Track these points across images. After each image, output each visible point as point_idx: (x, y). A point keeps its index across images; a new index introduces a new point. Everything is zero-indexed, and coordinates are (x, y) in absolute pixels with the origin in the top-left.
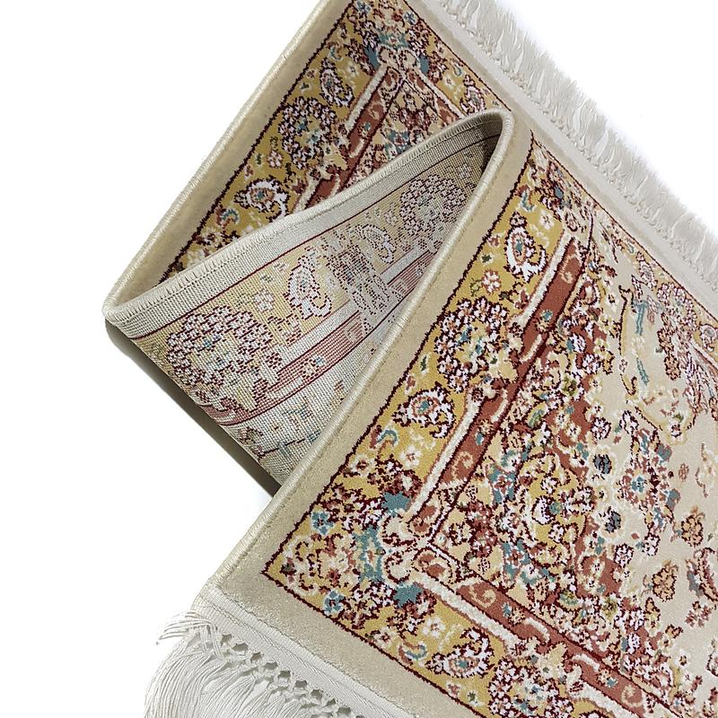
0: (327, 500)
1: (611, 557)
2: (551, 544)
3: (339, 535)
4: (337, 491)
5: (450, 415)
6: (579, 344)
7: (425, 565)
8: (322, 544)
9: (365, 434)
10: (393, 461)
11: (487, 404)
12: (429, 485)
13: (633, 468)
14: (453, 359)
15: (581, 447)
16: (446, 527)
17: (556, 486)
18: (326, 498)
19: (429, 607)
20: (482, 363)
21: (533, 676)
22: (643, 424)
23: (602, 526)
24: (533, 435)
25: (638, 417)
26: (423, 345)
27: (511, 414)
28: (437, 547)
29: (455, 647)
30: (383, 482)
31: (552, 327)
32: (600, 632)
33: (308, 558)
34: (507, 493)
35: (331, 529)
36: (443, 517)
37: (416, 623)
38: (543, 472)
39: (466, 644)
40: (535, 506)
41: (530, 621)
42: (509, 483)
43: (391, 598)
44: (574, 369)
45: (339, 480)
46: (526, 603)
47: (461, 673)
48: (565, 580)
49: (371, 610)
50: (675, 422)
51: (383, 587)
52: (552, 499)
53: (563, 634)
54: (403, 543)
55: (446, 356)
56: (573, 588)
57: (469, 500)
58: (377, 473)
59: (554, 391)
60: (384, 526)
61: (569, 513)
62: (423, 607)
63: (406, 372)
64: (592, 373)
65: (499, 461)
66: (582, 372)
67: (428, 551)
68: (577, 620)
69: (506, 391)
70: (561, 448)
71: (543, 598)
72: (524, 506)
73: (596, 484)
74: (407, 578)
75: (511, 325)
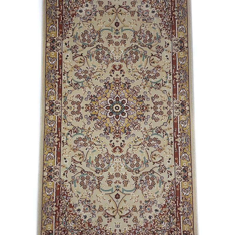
1: (88, 222)
2: (77, 226)
5: (51, 220)
6: (65, 197)
9: (41, 230)
10: (47, 230)
11: (56, 215)
12: (54, 230)
13: (84, 207)
15: (74, 210)
16: (60, 234)
17: (73, 218)
20: (52, 210)
22: (82, 200)
23: (84, 219)
24: (65, 214)
25: (81, 200)
26: (42, 214)
27: (60, 214)
31: (59, 198)
36: (58, 233)
38: (69, 218)
40: (71, 223)
42: (65, 223)
44: (66, 201)
48: (82, 230)
50: (89, 195)
52: (73, 220)
55: (46, 213)
56: (84, 230)
57: (61, 228)
58: (46, 233)
59: (65, 206)
61: (77, 220)
63: (42, 219)
64: (70, 199)
65: (62, 221)
66: (68, 200)
69: (57, 211)
70: (70, 213)
71: (80, 234)
72: (69, 224)
73: (79, 214)
75: (53, 202)
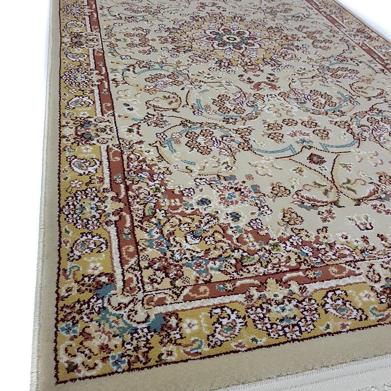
0: (63, 317)
1: (250, 229)
2: (212, 247)
3: (86, 327)
4: (65, 309)
5: (102, 240)
6: (145, 175)
7: (153, 303)
8: (81, 338)
9: (58, 277)
10: (86, 276)
11: (118, 223)
13: (221, 193)
14: (82, 220)
15: (185, 205)
16: (146, 280)
17: (189, 225)
18: (61, 316)
19: (177, 319)
20: (99, 211)
21: (273, 303)
22: (208, 177)
23: (231, 222)
24: (155, 217)
26: (59, 225)
27: (135, 218)
28: (151, 292)
29: (213, 325)
30: (89, 288)
31: (125, 178)
32: (283, 259)
33: (78, 351)
34: (165, 245)
35: (78, 328)
36: (140, 278)
37: (178, 332)
38: (176, 226)
39: (218, 319)
40: (186, 240)
41: (238, 283)
42: (163, 241)
43: (150, 332)
44: (151, 183)
45: (61, 304)
46: (228, 278)
47: (233, 334)
48: (237, 254)
49: (145, 346)
51: (139, 331)
52: (193, 231)
53: (264, 274)
54: (129, 303)
55: (77, 221)
56: (245, 254)
57: (147, 262)
58: (82, 287)
59: (149, 196)
60: (110, 304)
61: (207, 230)
62: (173, 321)
63: (60, 241)
64: (162, 179)
65: (147, 238)
66: (157, 182)
67: (147, 297)
68: (264, 265)
69: (123, 212)
70: (176, 211)
71: (234, 269)
72: (180, 244)
73: (209, 211)
74: (148, 316)
75: (102, 191)
